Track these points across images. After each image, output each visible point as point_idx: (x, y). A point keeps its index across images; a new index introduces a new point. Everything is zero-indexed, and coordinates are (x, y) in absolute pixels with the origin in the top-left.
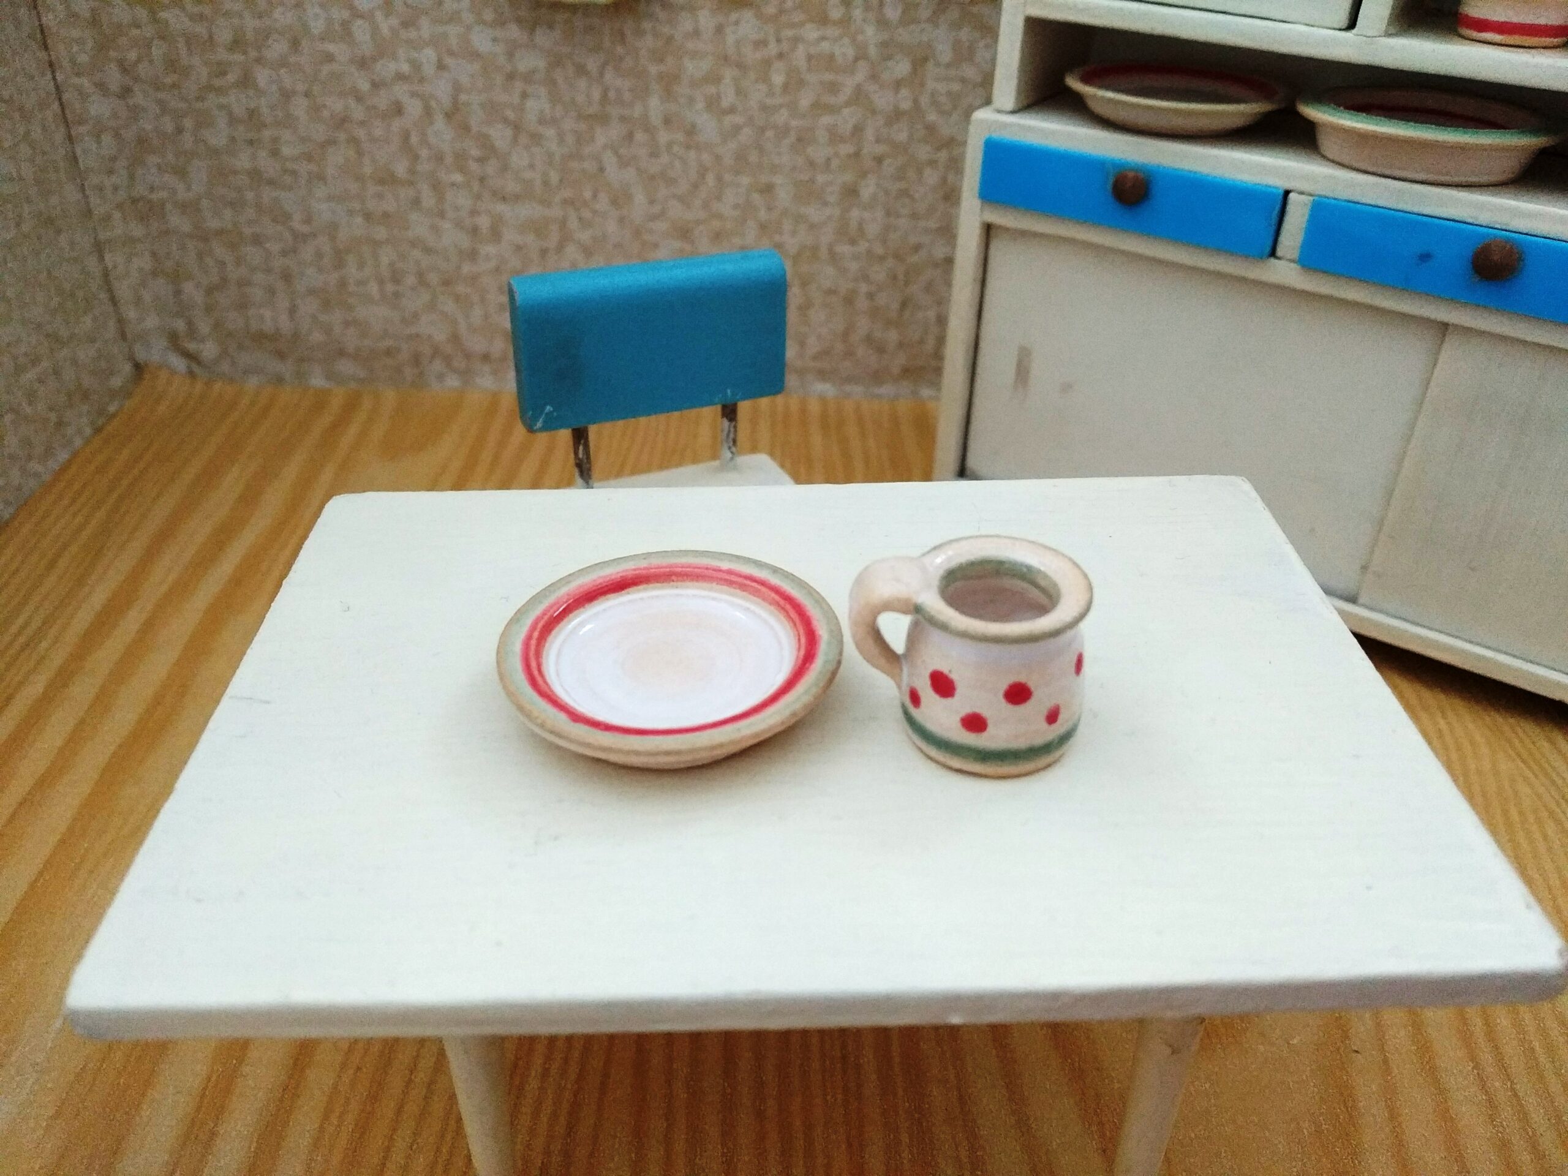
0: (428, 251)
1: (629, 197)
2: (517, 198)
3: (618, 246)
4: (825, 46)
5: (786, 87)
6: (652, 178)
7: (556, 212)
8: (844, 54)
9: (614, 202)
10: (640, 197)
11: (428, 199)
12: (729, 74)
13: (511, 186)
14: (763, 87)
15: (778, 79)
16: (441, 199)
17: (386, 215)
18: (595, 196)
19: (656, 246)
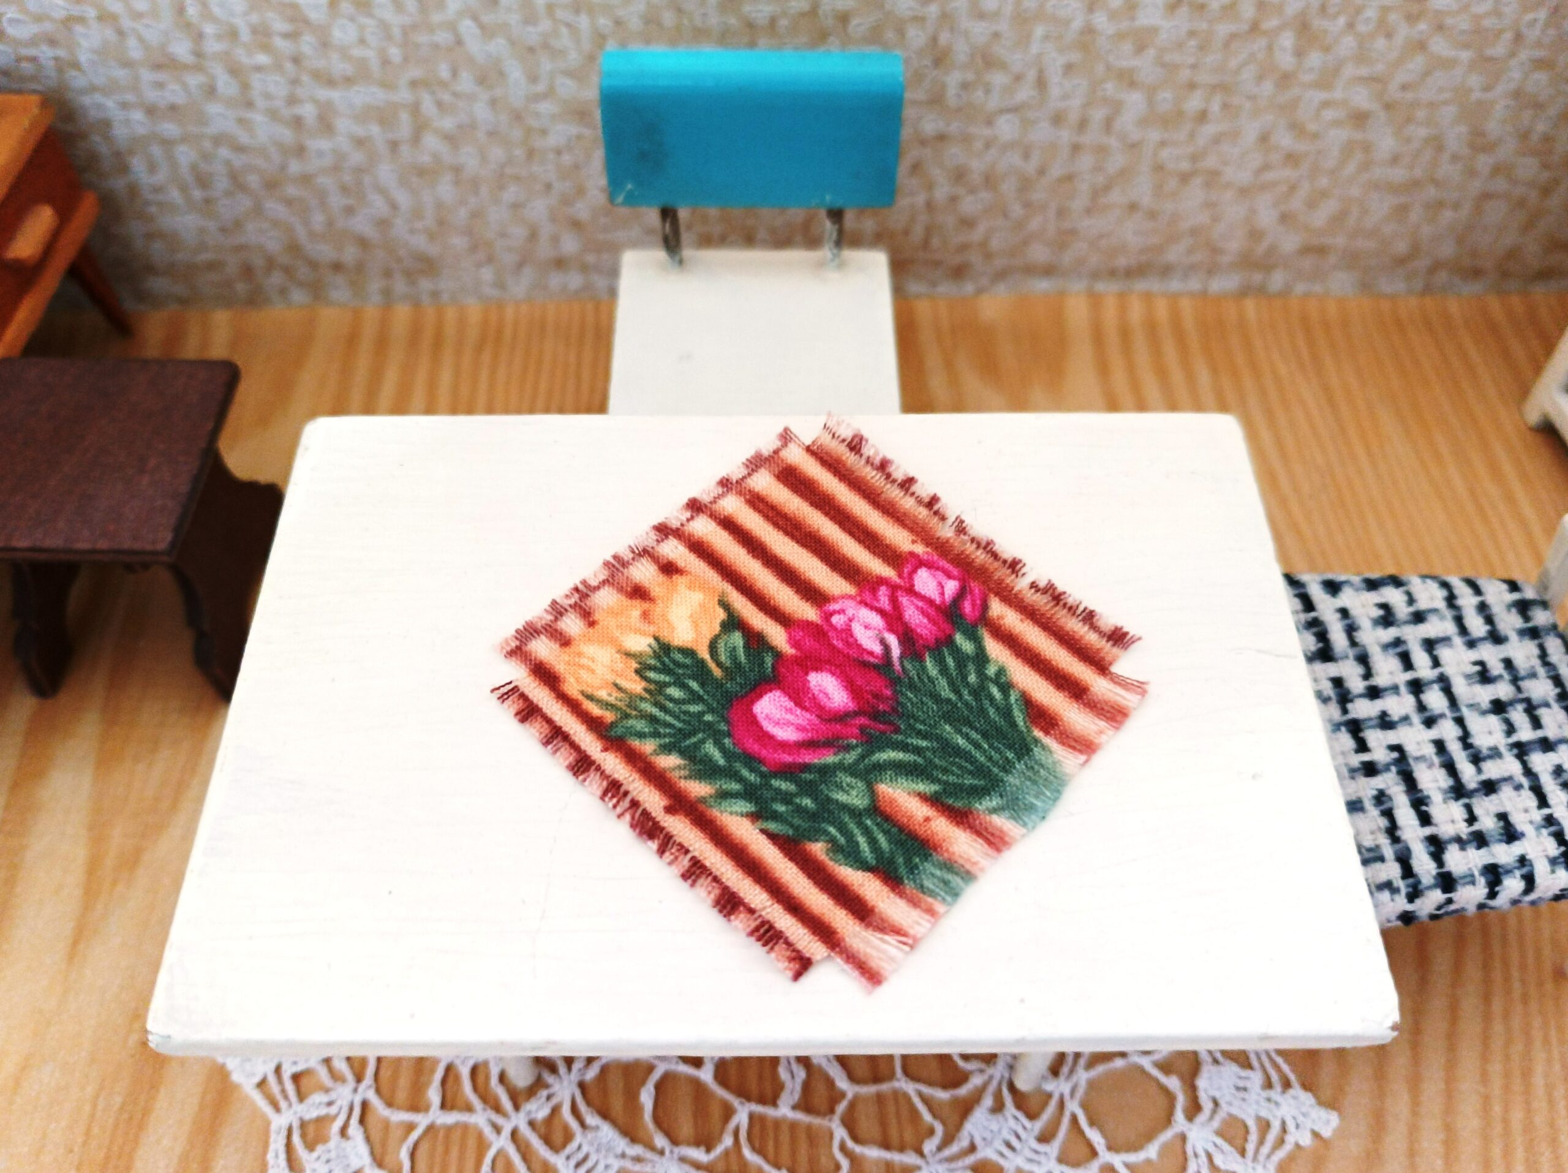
0: (240, 149)
1: (502, 74)
2: (348, 81)
3: (491, 134)
6: (531, 50)
7: (404, 95)
9: (482, 80)
10: (515, 73)
11: (226, 85)
13: (339, 67)
16: (245, 87)
17: (173, 108)
18: (455, 73)
19: (544, 132)
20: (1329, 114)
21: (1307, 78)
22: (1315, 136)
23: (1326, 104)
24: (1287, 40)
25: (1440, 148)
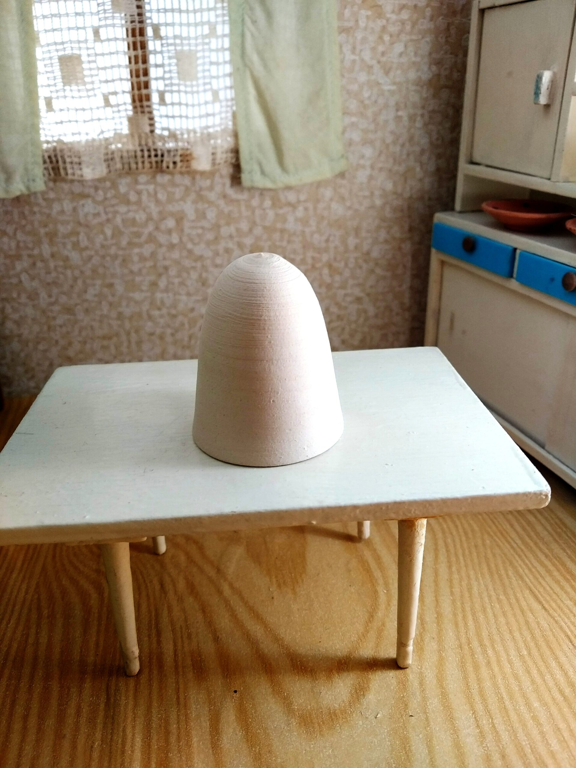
1: (37, 294)
3: (34, 319)
4: (131, 215)
5: (113, 236)
6: (48, 284)
8: (140, 218)
9: (29, 298)
10: (43, 294)
12: (82, 231)
14: (102, 237)
15: (109, 232)
18: (19, 295)
19: (54, 318)
20: (349, 299)
21: (337, 285)
22: (346, 308)
23: (346, 295)
24: (326, 271)
25: (391, 310)
